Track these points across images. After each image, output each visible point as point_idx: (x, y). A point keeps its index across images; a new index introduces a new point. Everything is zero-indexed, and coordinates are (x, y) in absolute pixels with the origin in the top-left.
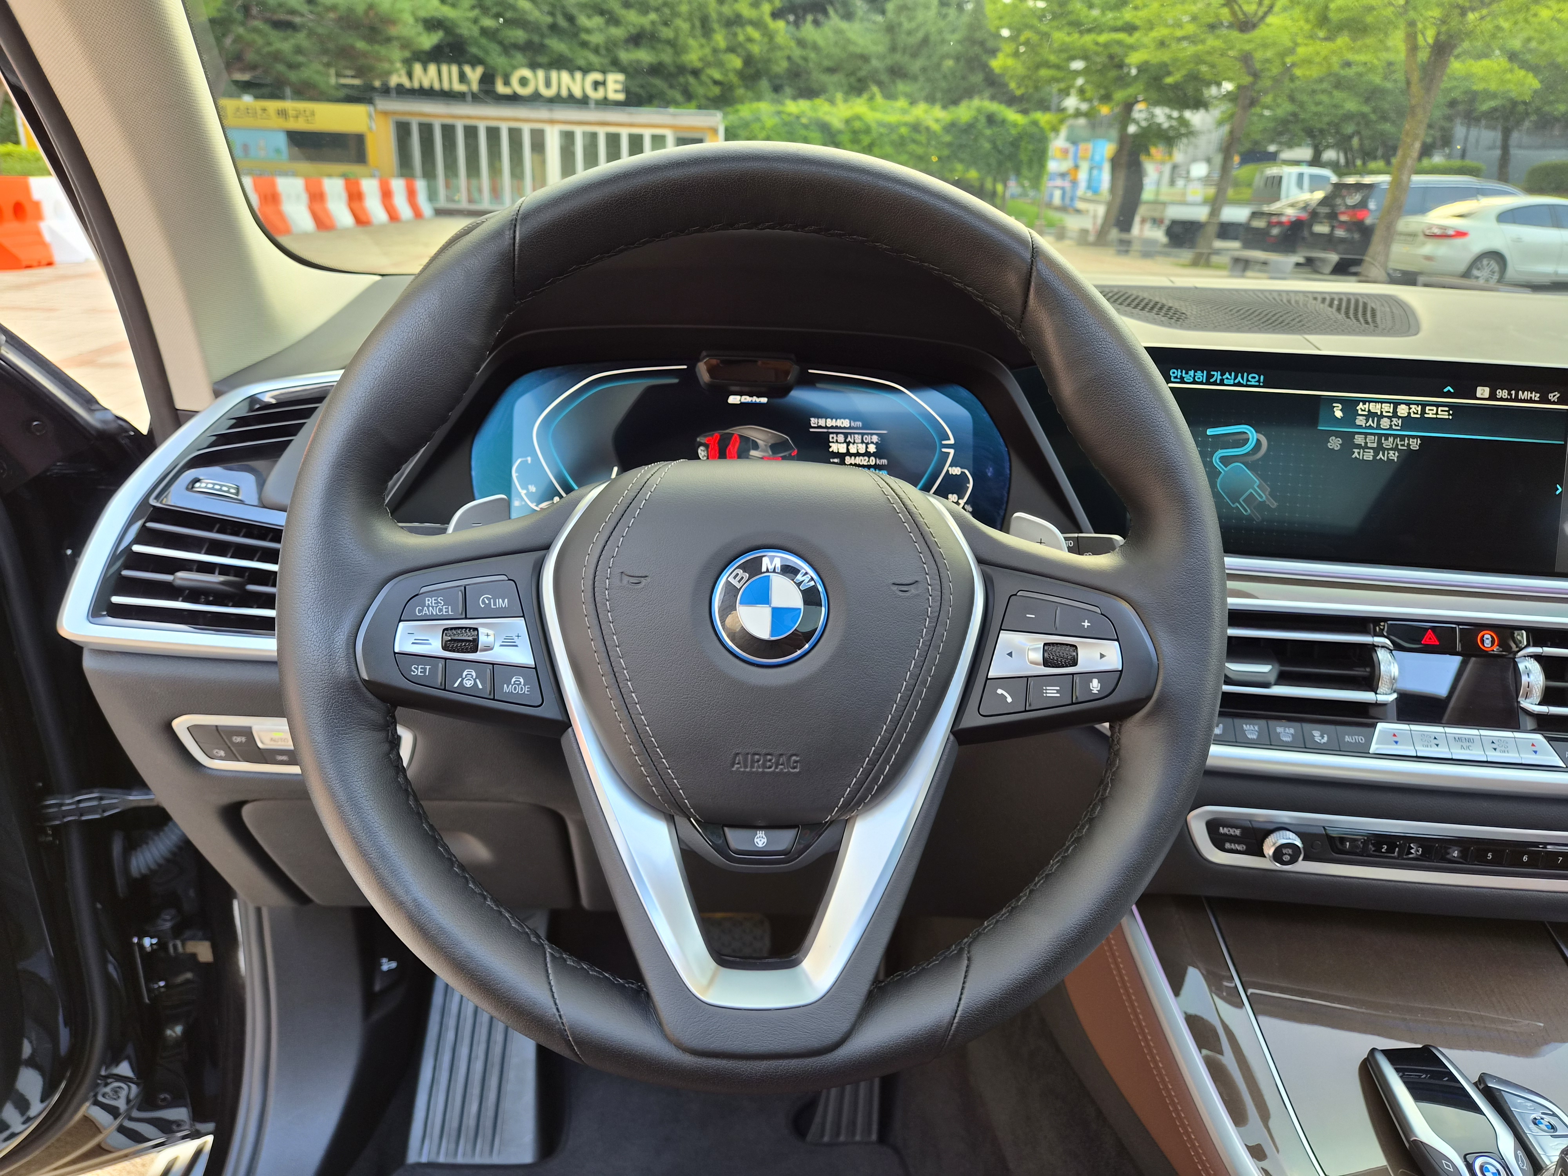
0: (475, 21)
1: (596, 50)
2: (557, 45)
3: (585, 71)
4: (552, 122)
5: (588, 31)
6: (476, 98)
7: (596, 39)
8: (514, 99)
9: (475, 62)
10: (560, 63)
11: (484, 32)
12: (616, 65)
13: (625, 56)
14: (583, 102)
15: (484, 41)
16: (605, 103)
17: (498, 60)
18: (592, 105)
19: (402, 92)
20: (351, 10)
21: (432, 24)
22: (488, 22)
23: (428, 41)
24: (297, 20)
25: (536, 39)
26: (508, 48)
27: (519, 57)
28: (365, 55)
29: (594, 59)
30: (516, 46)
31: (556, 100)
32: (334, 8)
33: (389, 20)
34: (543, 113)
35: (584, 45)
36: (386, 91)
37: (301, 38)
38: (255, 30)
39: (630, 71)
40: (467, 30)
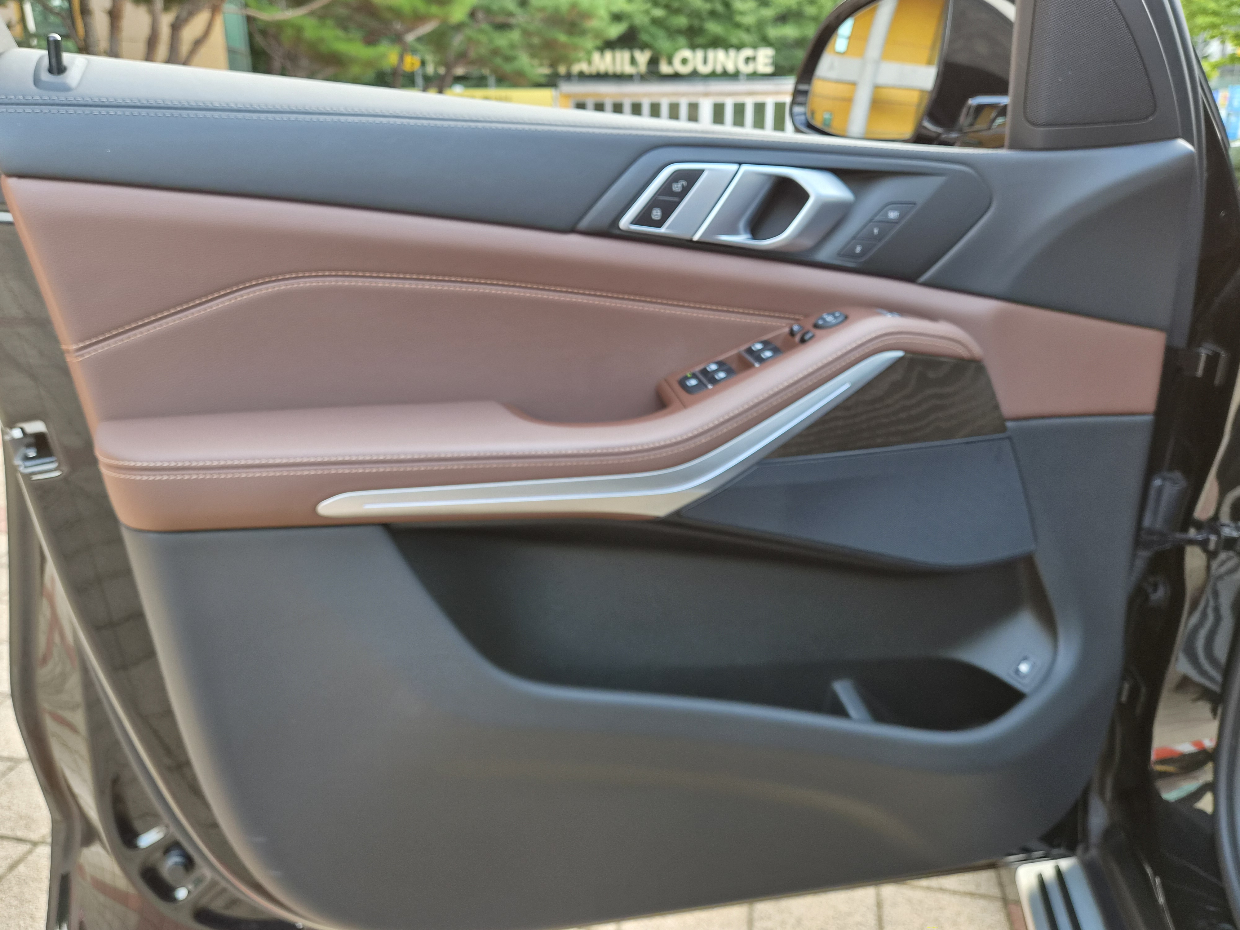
0: (647, 12)
1: (748, 30)
2: (714, 28)
3: (739, 47)
4: (706, 95)
5: (742, 13)
6: (643, 78)
7: (749, 20)
8: (676, 77)
9: (643, 47)
10: (717, 43)
11: (655, 22)
12: (766, 41)
13: (774, 32)
14: (735, 76)
15: (654, 30)
16: (754, 76)
17: (663, 43)
18: (741, 77)
19: (583, 77)
20: (557, 10)
21: (617, 17)
22: (659, 13)
23: (615, 31)
24: (512, 21)
25: (696, 23)
26: (673, 33)
27: (682, 40)
28: (564, 46)
29: (746, 37)
30: (679, 32)
31: (713, 76)
32: (542, 9)
33: (587, 15)
34: (698, 87)
35: (738, 26)
36: (569, 77)
37: (515, 36)
38: (481, 31)
39: (779, 46)
40: (641, 20)
